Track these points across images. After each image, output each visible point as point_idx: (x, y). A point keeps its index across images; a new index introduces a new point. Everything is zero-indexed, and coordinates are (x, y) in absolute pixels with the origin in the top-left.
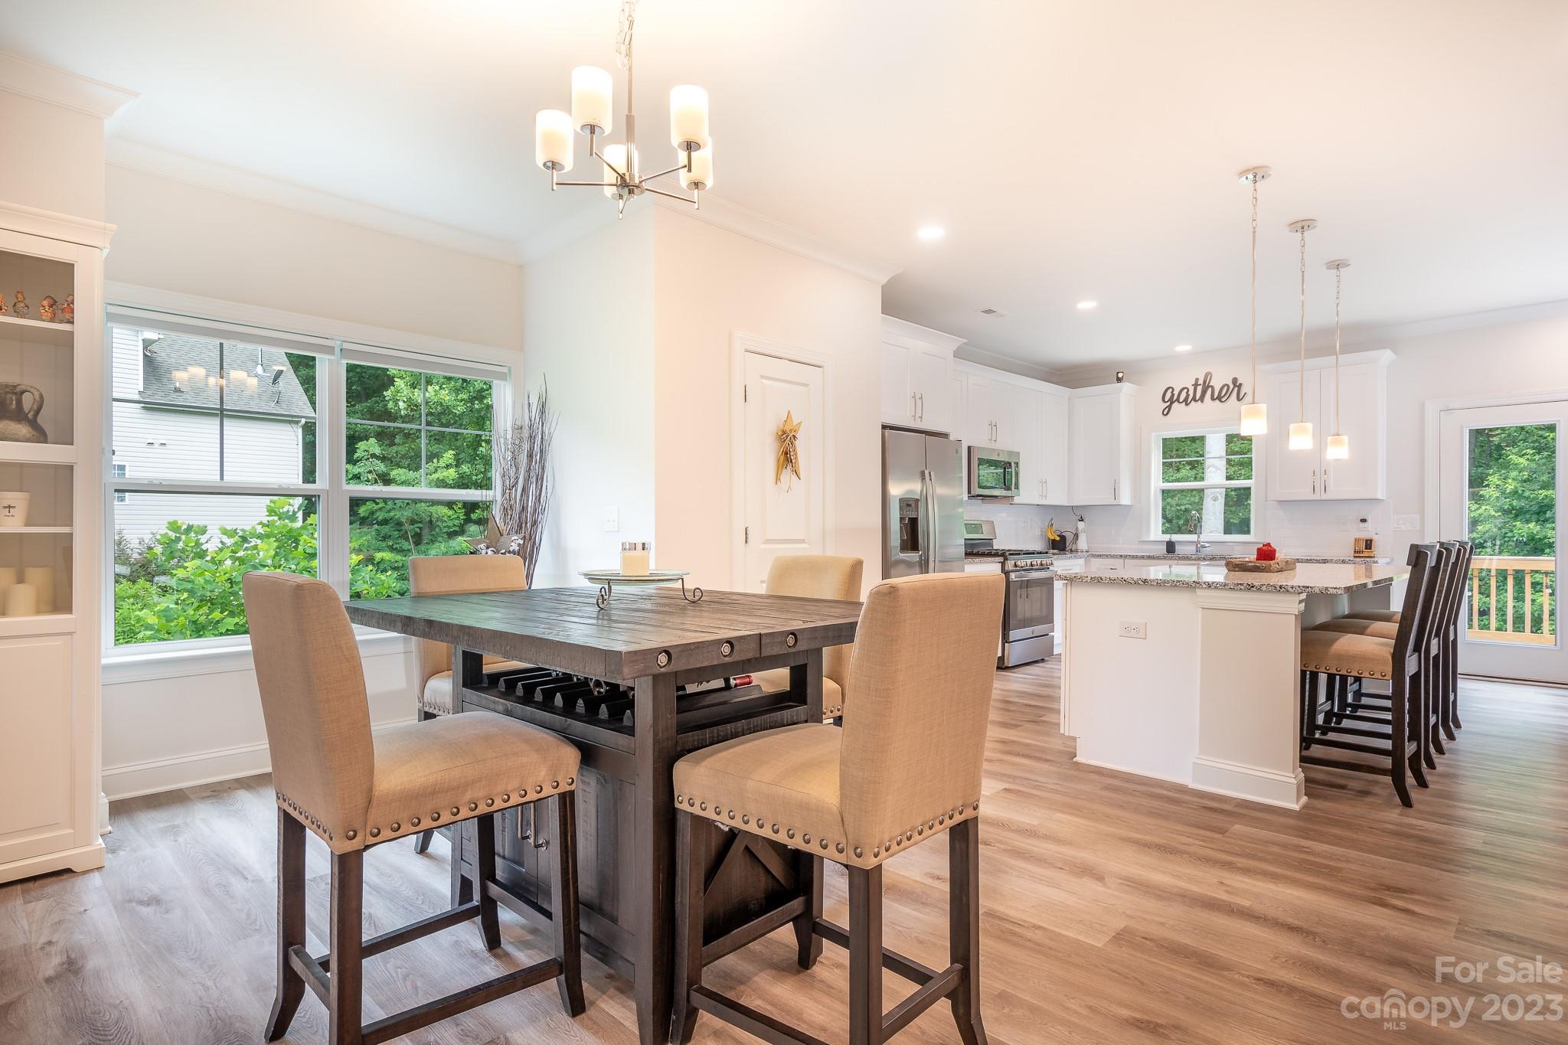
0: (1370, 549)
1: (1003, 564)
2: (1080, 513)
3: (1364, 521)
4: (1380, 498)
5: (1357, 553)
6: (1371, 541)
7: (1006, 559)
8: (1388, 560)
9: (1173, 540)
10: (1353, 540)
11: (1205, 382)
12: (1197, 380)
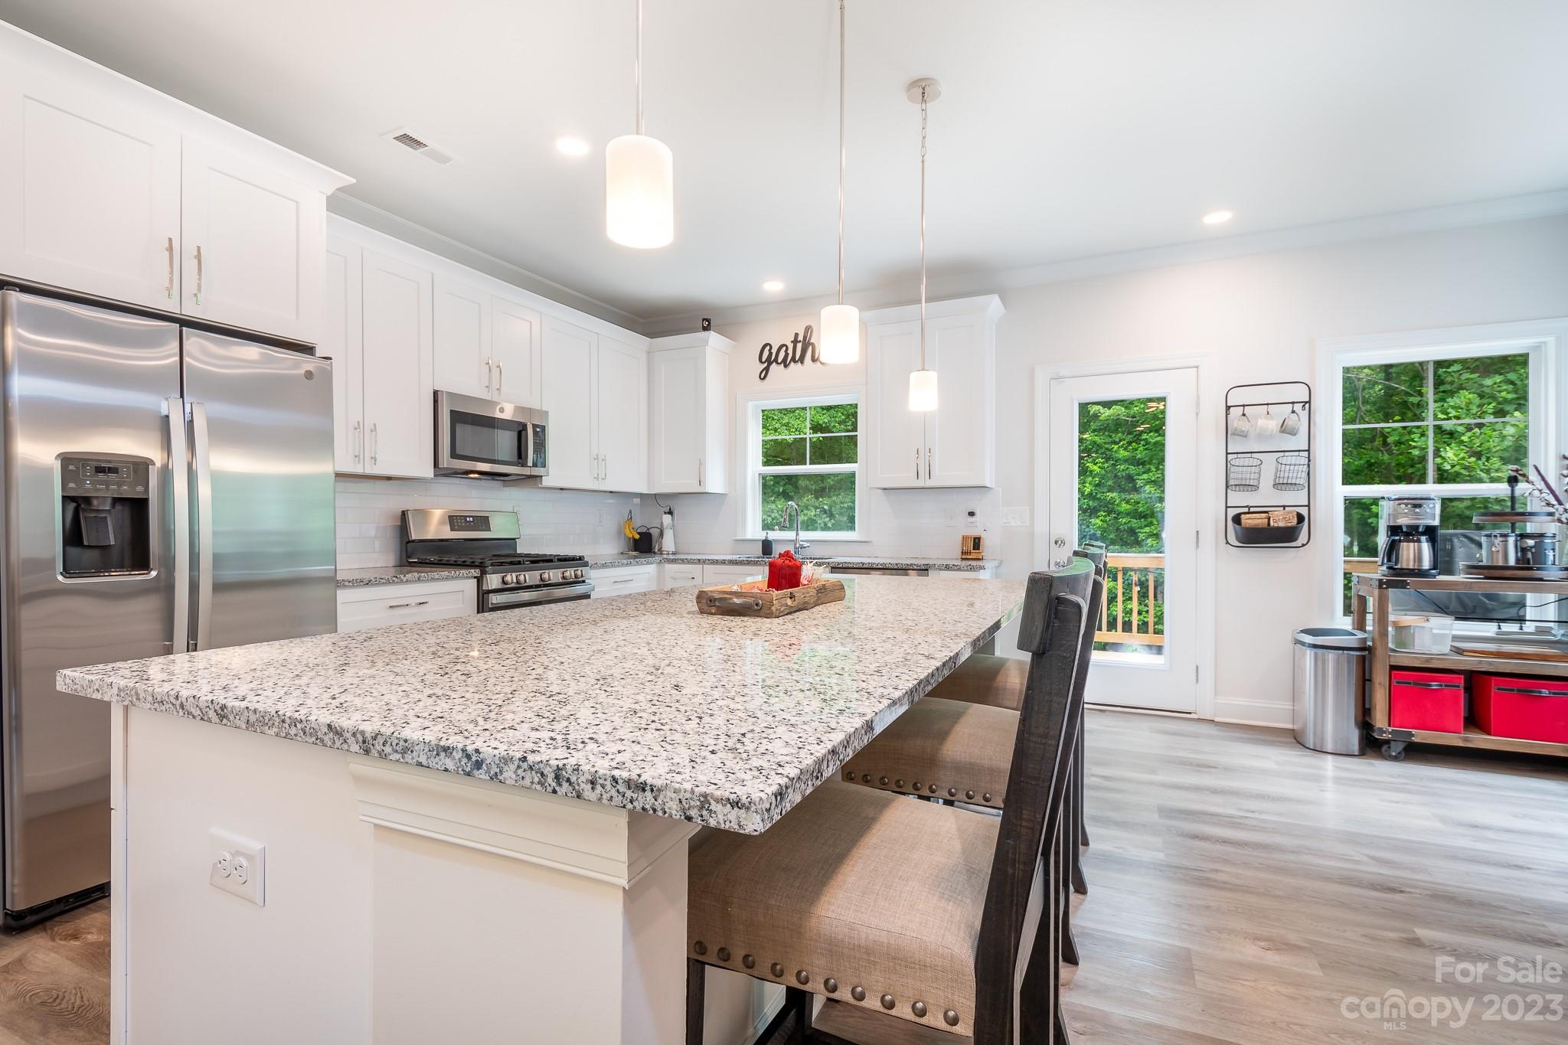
0: (978, 549)
1: (480, 581)
2: (667, 502)
3: (972, 514)
4: (988, 486)
5: (965, 555)
6: (979, 539)
7: (483, 573)
8: (996, 563)
9: (770, 538)
10: (961, 538)
11: (805, 338)
12: (797, 335)
